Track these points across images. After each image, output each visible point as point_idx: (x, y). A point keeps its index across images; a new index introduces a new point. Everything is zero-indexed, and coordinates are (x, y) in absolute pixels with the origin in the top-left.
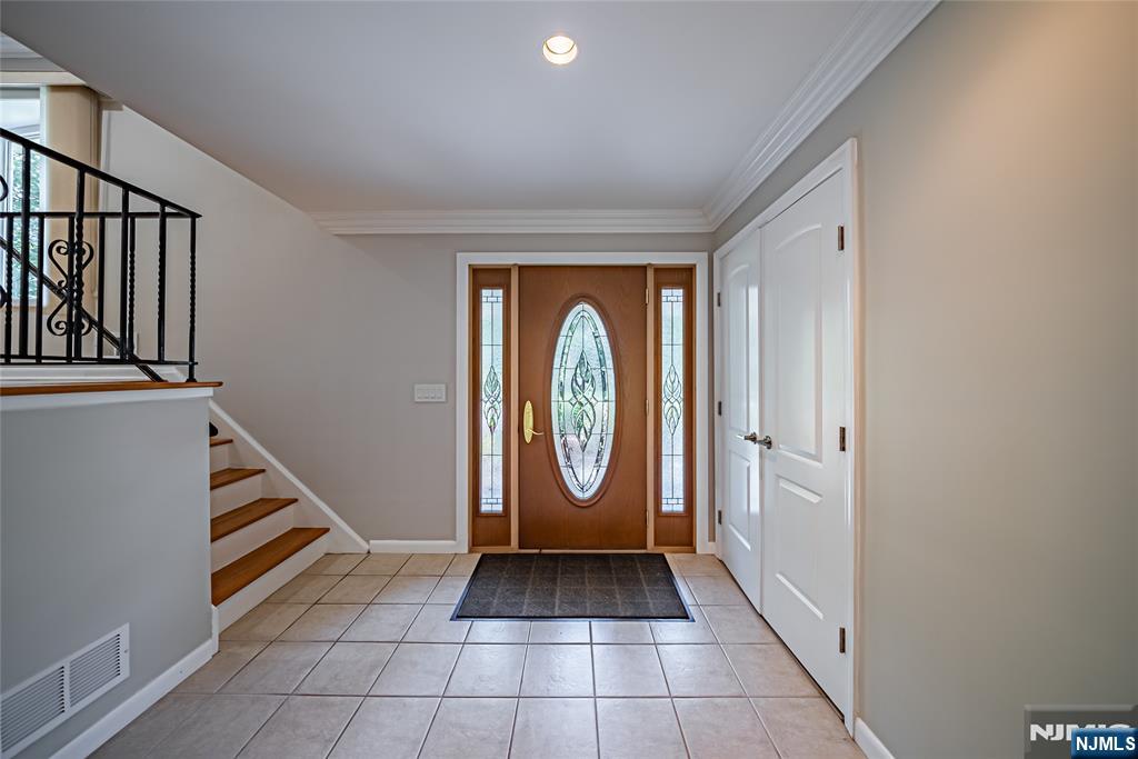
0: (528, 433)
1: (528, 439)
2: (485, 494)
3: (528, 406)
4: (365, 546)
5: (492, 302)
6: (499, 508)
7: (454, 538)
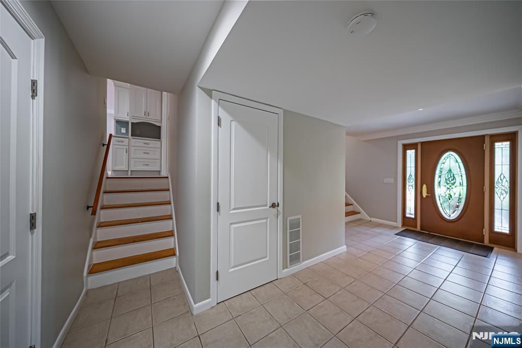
0: (425, 194)
1: (424, 196)
2: (408, 211)
3: (425, 186)
4: (370, 219)
5: (411, 154)
6: (413, 216)
7: (396, 222)
